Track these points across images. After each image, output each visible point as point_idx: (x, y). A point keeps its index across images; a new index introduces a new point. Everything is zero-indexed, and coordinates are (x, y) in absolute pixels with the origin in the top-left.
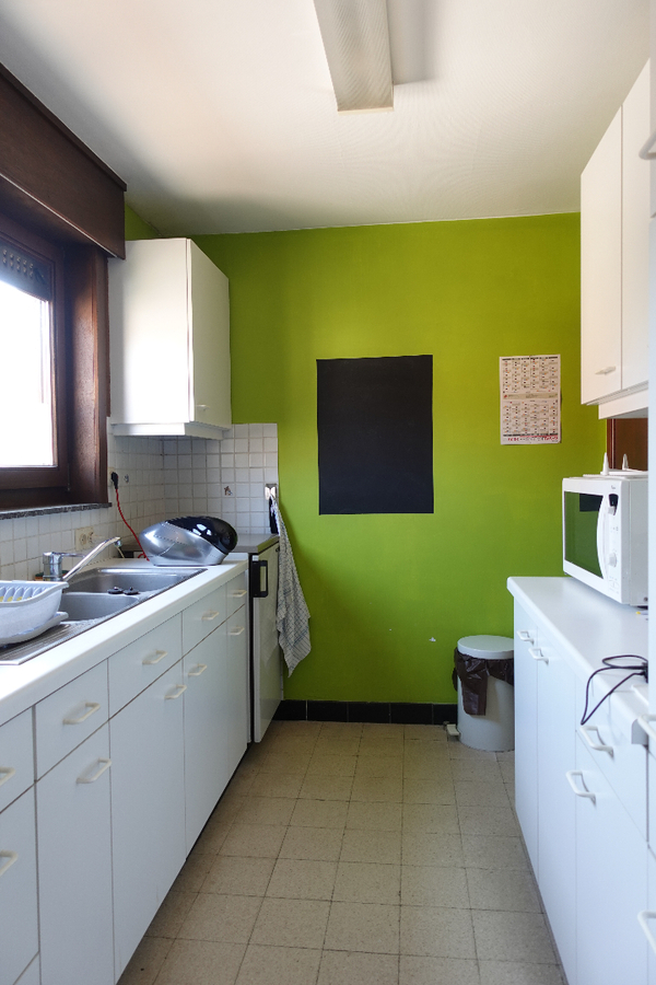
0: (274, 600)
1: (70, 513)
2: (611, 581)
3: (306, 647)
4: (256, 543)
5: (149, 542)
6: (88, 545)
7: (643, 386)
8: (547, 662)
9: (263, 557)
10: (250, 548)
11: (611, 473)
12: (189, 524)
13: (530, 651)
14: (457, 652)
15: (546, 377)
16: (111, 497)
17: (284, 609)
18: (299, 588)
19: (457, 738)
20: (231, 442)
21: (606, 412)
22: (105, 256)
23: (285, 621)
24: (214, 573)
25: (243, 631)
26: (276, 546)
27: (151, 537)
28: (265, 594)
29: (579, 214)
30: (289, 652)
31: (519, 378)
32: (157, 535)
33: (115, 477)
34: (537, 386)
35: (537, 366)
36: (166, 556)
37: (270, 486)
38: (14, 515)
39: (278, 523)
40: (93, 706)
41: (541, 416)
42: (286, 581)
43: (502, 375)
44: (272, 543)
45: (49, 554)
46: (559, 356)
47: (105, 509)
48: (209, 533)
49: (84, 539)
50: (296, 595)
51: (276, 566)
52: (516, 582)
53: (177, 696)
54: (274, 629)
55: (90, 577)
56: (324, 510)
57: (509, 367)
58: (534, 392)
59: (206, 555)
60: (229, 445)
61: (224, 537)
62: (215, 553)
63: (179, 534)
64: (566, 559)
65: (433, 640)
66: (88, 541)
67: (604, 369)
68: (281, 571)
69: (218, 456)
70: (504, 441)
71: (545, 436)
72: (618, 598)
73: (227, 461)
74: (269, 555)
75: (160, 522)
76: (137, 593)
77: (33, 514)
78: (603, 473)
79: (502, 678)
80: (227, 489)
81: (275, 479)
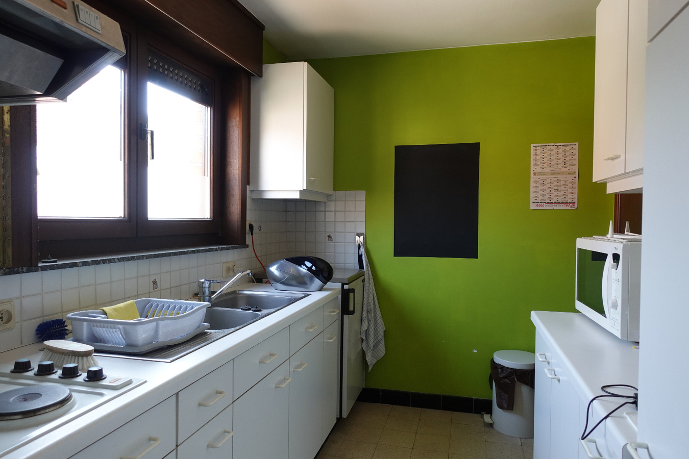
0: (359, 318)
1: (219, 252)
2: (612, 321)
3: (382, 351)
4: (348, 275)
5: (272, 273)
6: (231, 273)
7: (639, 172)
8: (559, 381)
9: (352, 286)
10: (342, 279)
11: (615, 236)
12: (299, 261)
13: (546, 370)
14: (492, 361)
15: (567, 159)
16: (248, 241)
17: (367, 323)
18: (378, 309)
19: (491, 425)
20: (332, 203)
21: (612, 189)
22: (249, 76)
23: (367, 332)
24: (316, 296)
25: (335, 339)
26: (362, 278)
27: (274, 269)
28: (352, 313)
29: (595, 37)
30: (369, 354)
31: (545, 160)
32: (278, 269)
33: (251, 227)
34: (560, 166)
35: (560, 151)
36: (284, 283)
37: (359, 235)
38: (181, 253)
39: (364, 262)
40: (221, 393)
41: (562, 188)
42: (368, 303)
43: (532, 157)
44: (360, 275)
45: (203, 280)
46: (577, 144)
47: (244, 249)
48: (314, 268)
49: (228, 269)
50: (375, 313)
51: (361, 292)
52: (538, 315)
53: (284, 386)
54: (359, 337)
55: (231, 296)
56: (397, 254)
57: (538, 152)
58: (557, 170)
59: (311, 284)
60: (331, 206)
61: (324, 272)
62: (317, 282)
63: (292, 268)
64: (578, 300)
65: (475, 351)
66: (231, 271)
67: (611, 156)
68: (365, 296)
69: (324, 213)
70: (533, 207)
71: (566, 203)
72: (618, 334)
73: (330, 216)
74: (357, 285)
75: (280, 259)
76: (260, 311)
77: (194, 252)
78: (609, 236)
79: (526, 383)
80: (329, 236)
81: (363, 231)
